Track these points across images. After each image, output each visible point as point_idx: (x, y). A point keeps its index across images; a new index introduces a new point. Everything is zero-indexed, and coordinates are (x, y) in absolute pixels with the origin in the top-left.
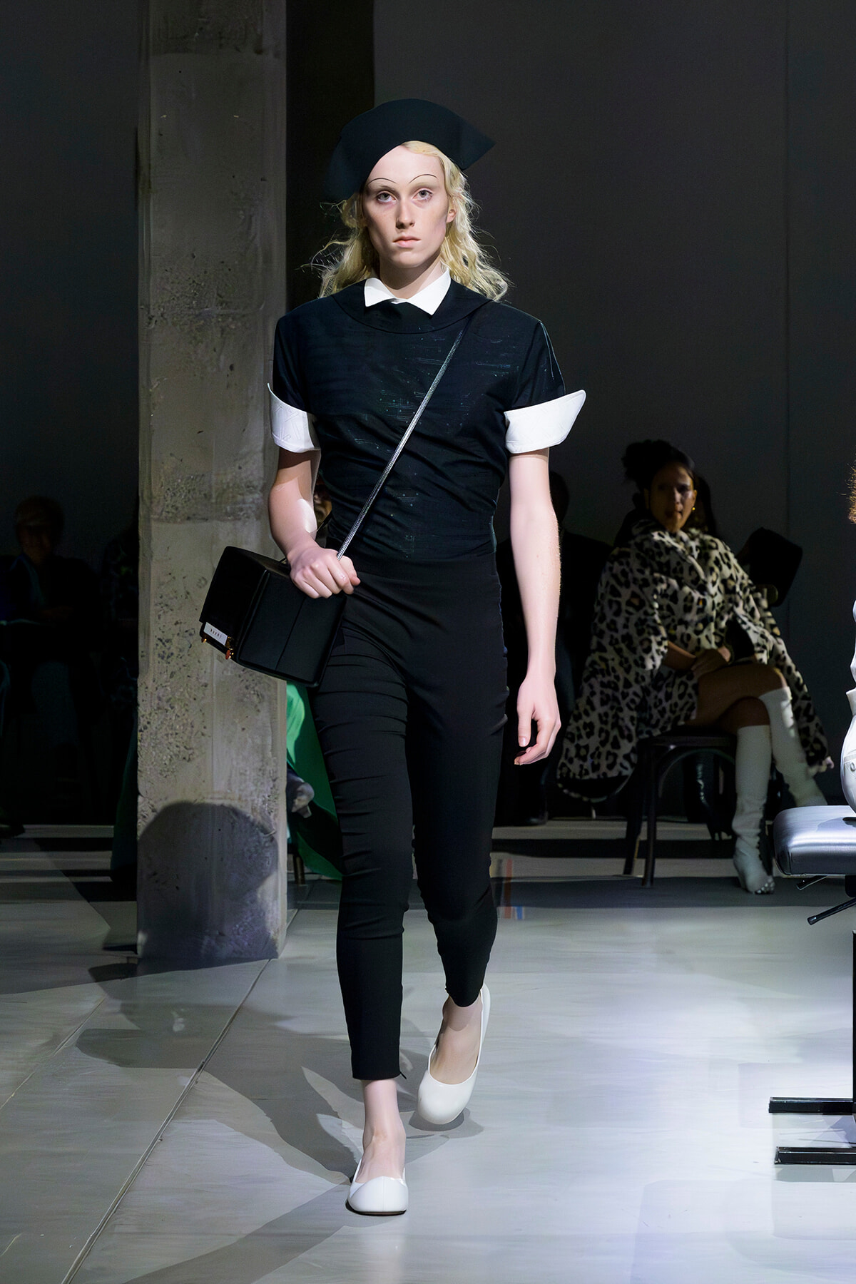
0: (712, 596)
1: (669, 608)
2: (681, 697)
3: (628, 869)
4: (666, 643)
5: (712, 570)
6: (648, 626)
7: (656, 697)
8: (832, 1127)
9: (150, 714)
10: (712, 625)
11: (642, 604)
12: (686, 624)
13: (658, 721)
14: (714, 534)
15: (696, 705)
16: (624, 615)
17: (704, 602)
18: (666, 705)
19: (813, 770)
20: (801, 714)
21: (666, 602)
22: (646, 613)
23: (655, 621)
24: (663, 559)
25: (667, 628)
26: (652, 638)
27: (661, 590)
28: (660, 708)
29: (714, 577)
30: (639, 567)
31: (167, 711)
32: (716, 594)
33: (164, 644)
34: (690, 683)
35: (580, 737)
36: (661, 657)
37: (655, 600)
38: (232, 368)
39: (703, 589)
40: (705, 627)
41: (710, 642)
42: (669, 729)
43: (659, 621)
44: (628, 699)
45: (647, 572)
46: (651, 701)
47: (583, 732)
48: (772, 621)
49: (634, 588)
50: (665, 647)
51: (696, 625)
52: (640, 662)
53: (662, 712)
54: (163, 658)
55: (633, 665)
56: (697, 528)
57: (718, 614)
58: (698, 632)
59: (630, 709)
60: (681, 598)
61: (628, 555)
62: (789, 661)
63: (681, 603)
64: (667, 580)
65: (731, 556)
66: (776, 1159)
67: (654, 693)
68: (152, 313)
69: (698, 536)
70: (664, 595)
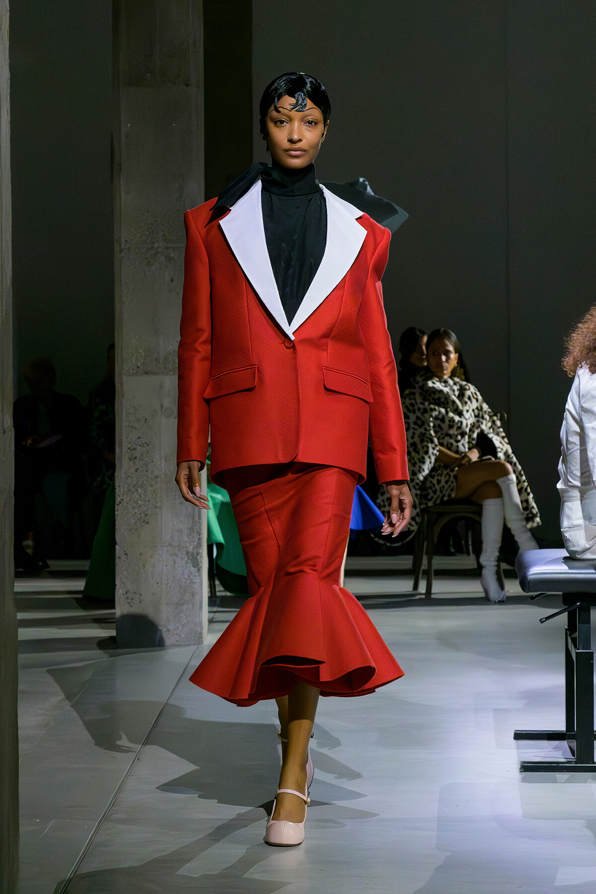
0: (466, 419)
1: (439, 426)
2: (447, 482)
3: (416, 587)
4: (437, 448)
5: (466, 403)
6: (427, 438)
7: (431, 482)
8: (554, 749)
9: (123, 494)
10: (467, 437)
11: (423, 423)
12: (450, 436)
13: (432, 497)
14: (467, 380)
15: (455, 488)
16: (411, 431)
17: (461, 422)
18: (438, 487)
19: (529, 526)
20: (523, 491)
21: (439, 422)
22: (426, 429)
23: (431, 435)
24: (437, 396)
25: (438, 439)
26: (430, 445)
27: (435, 415)
28: (434, 489)
29: (466, 408)
30: (422, 401)
31: (133, 493)
32: (469, 418)
33: (131, 451)
34: (452, 474)
35: (384, 506)
36: (435, 457)
37: (431, 421)
38: (172, 280)
39: (460, 414)
40: (462, 438)
41: (465, 448)
42: (438, 502)
43: (433, 434)
44: (414, 483)
45: (426, 404)
46: (428, 484)
47: (387, 504)
48: (504, 434)
49: (419, 414)
50: (438, 451)
51: (456, 436)
52: (422, 460)
53: (435, 492)
54: (131, 460)
55: (417, 461)
56: (458, 377)
57: (470, 430)
58: (458, 441)
59: (416, 489)
60: (447, 420)
61: (414, 394)
62: (514, 459)
63: (447, 422)
64: (439, 409)
65: (478, 393)
66: (520, 769)
67: (430, 479)
68: (123, 247)
69: (458, 383)
70: (436, 418)
